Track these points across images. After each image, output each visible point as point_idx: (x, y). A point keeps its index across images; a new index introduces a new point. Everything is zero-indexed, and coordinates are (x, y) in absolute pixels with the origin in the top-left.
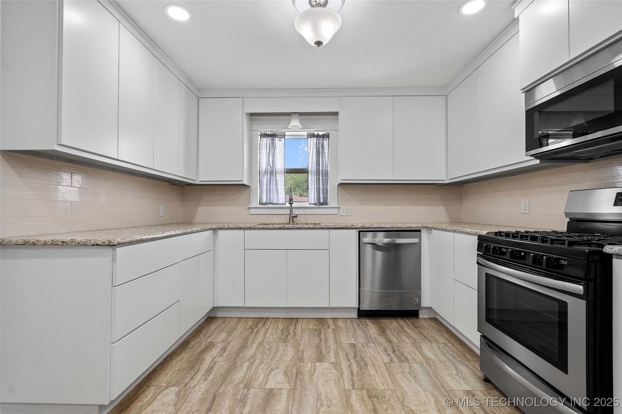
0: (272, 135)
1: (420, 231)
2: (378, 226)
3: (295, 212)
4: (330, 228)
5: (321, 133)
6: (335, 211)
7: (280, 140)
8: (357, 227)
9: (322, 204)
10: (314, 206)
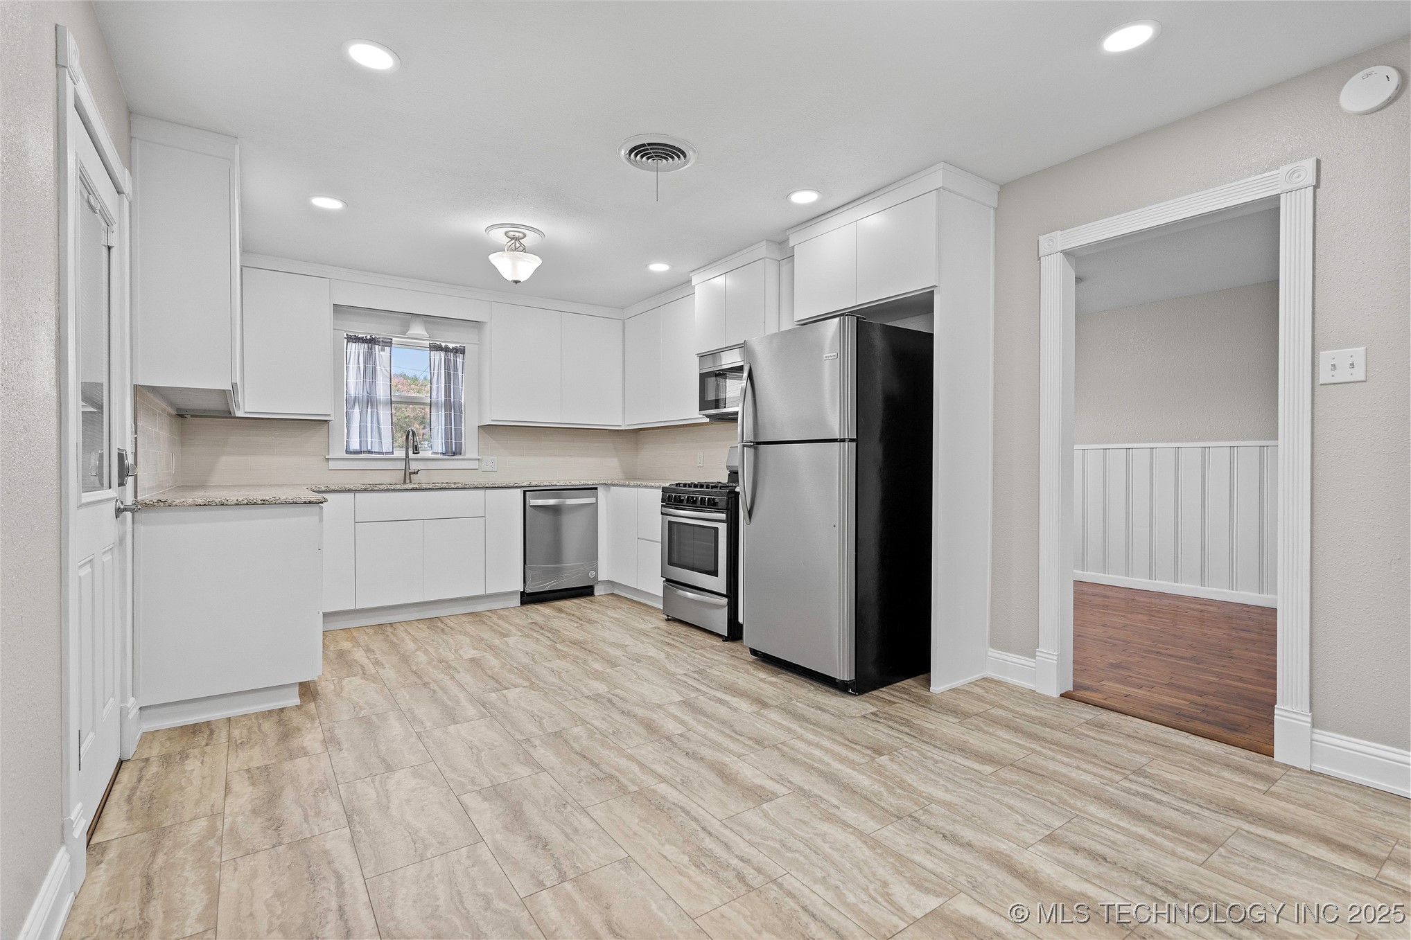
0: (370, 340)
1: (596, 489)
2: (548, 484)
3: (414, 466)
4: (487, 488)
5: (451, 346)
6: (474, 465)
7: (383, 350)
8: (523, 485)
9: (454, 454)
10: (440, 456)
